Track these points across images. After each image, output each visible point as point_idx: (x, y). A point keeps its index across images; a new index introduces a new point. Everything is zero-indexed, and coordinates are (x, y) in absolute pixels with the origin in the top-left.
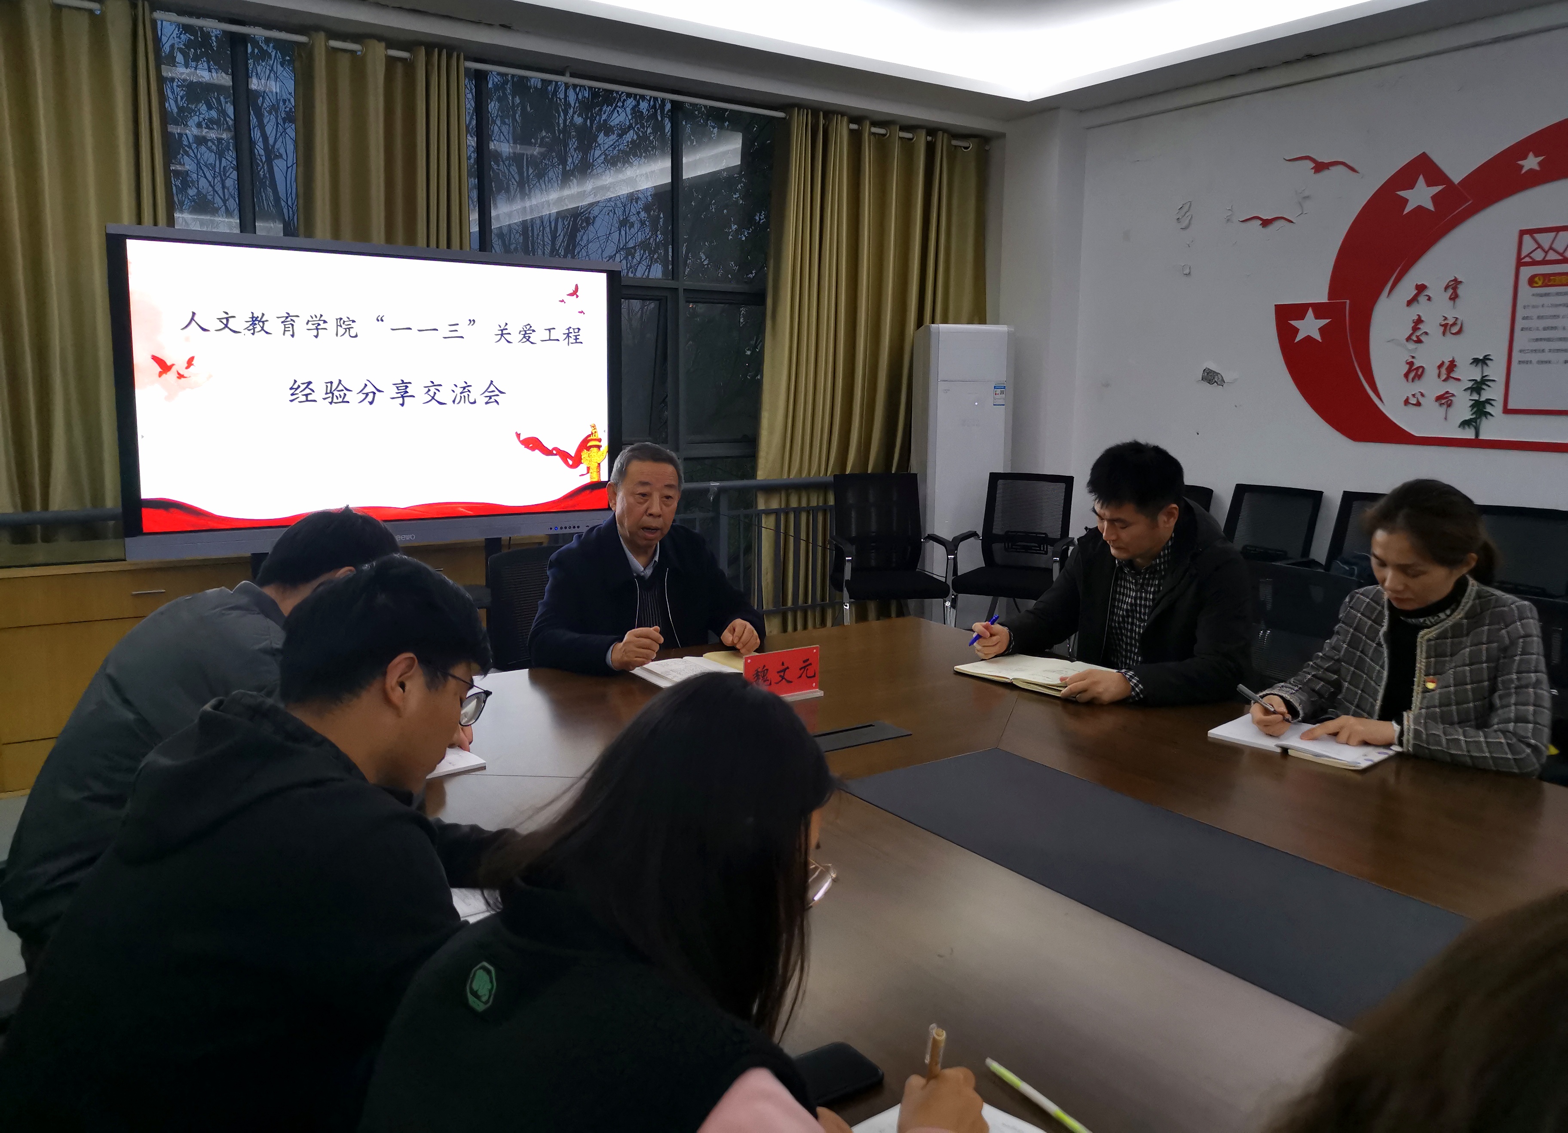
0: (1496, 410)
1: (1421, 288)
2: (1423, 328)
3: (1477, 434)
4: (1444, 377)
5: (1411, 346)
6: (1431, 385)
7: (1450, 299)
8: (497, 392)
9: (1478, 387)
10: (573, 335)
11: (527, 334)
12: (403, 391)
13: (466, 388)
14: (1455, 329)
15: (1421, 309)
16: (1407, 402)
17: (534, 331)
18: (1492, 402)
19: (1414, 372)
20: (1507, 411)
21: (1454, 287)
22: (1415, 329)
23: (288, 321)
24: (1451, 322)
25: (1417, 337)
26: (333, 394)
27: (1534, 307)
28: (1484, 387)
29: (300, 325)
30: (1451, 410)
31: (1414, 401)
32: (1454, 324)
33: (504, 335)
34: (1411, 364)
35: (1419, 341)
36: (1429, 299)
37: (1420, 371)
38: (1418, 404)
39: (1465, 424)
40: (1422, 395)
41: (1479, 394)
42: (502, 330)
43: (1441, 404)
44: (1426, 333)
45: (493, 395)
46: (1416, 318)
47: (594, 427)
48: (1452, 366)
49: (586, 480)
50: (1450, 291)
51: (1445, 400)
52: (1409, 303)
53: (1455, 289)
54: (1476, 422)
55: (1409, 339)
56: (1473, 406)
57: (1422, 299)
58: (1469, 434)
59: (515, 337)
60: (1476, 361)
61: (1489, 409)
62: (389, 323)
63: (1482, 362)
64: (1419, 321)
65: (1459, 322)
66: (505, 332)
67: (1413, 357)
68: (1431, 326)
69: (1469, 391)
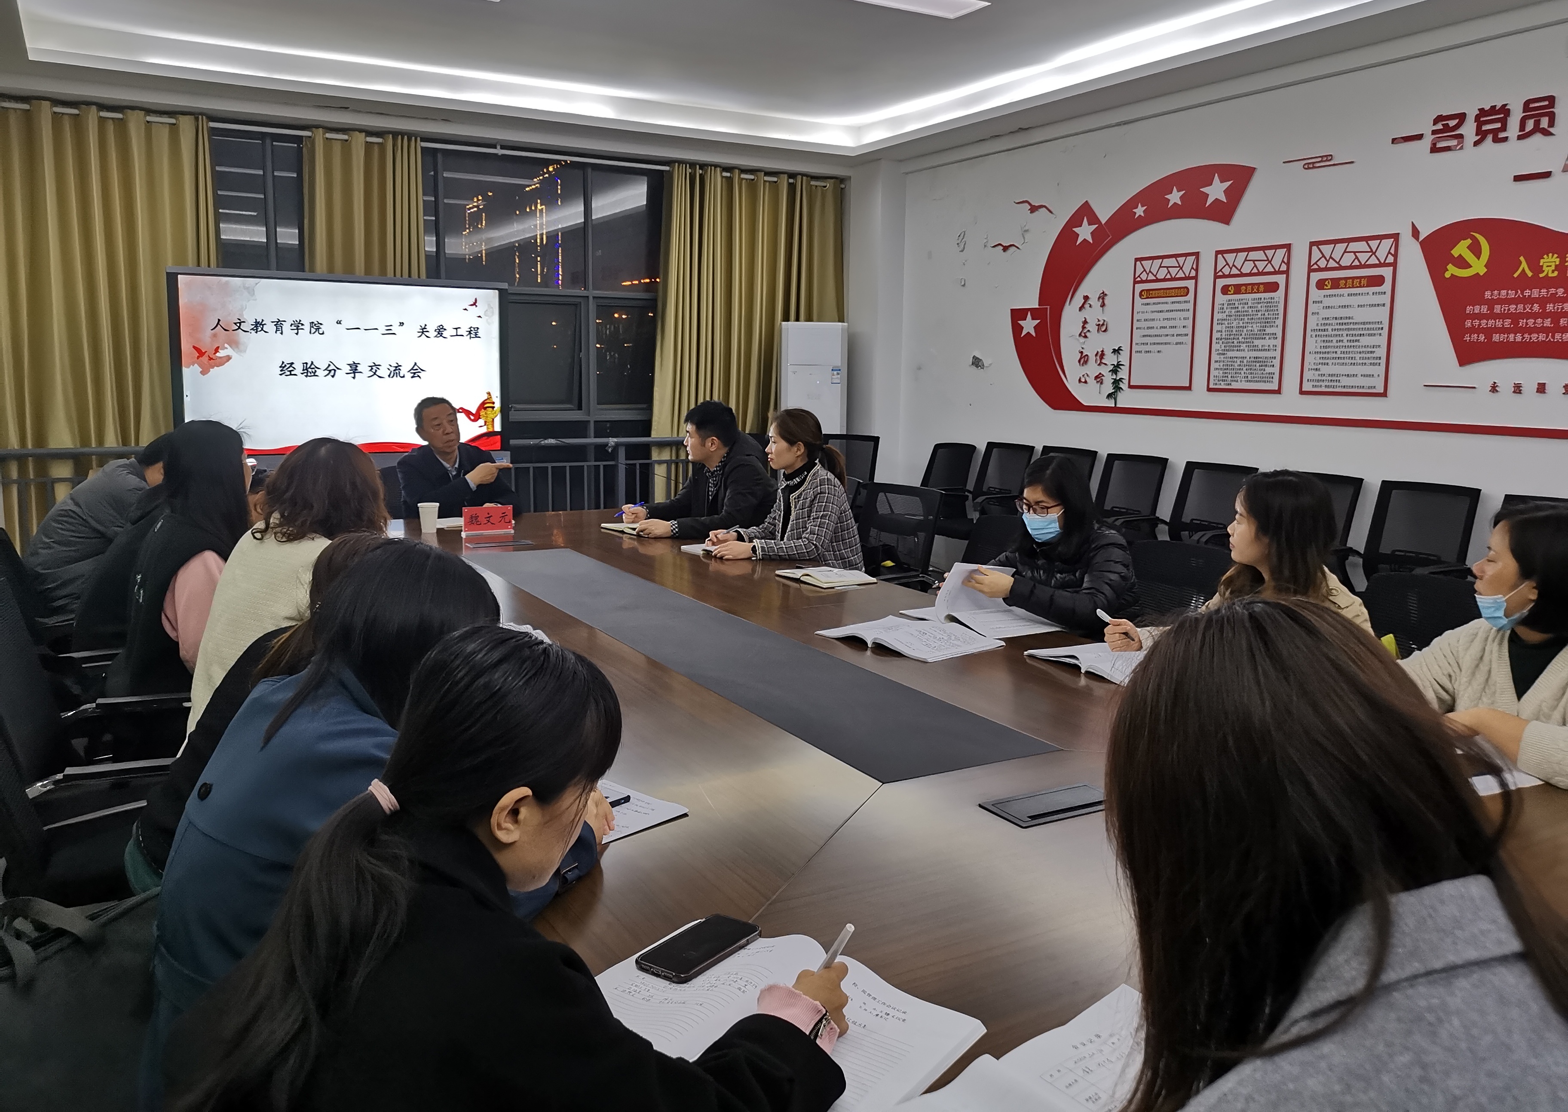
0: (1124, 386)
1: (1086, 298)
2: (1088, 326)
3: (1116, 404)
4: (1099, 362)
5: (1082, 340)
6: (1092, 369)
7: (1101, 306)
8: (419, 370)
9: (1115, 370)
10: (473, 333)
11: (440, 331)
12: (354, 369)
13: (398, 367)
14: (1103, 329)
15: (1087, 313)
16: (1080, 381)
17: (445, 329)
18: (1123, 380)
19: (1084, 360)
20: (1130, 387)
21: (1103, 296)
22: (1084, 328)
23: (279, 325)
24: (1101, 323)
25: (1085, 333)
26: (308, 371)
27: (1143, 312)
28: (1119, 370)
29: (286, 327)
30: (1102, 386)
31: (1083, 380)
32: (1103, 324)
33: (425, 333)
34: (1082, 353)
35: (1086, 337)
36: (1090, 306)
37: (1086, 357)
38: (1086, 382)
39: (1109, 396)
40: (1088, 375)
41: (1116, 374)
42: (423, 329)
43: (1098, 382)
44: (1089, 331)
45: (416, 372)
46: (1084, 319)
47: (489, 394)
48: (1102, 355)
49: (484, 430)
50: (1101, 300)
51: (1099, 378)
52: (1081, 309)
53: (1103, 299)
54: (1114, 395)
55: (1080, 335)
56: (1113, 383)
57: (1087, 306)
58: (1111, 404)
59: (432, 333)
60: (1115, 351)
61: (1121, 385)
62: (346, 324)
63: (1117, 351)
64: (1085, 322)
65: (1105, 324)
66: (424, 330)
67: (1083, 348)
68: (1092, 326)
69: (1111, 373)
